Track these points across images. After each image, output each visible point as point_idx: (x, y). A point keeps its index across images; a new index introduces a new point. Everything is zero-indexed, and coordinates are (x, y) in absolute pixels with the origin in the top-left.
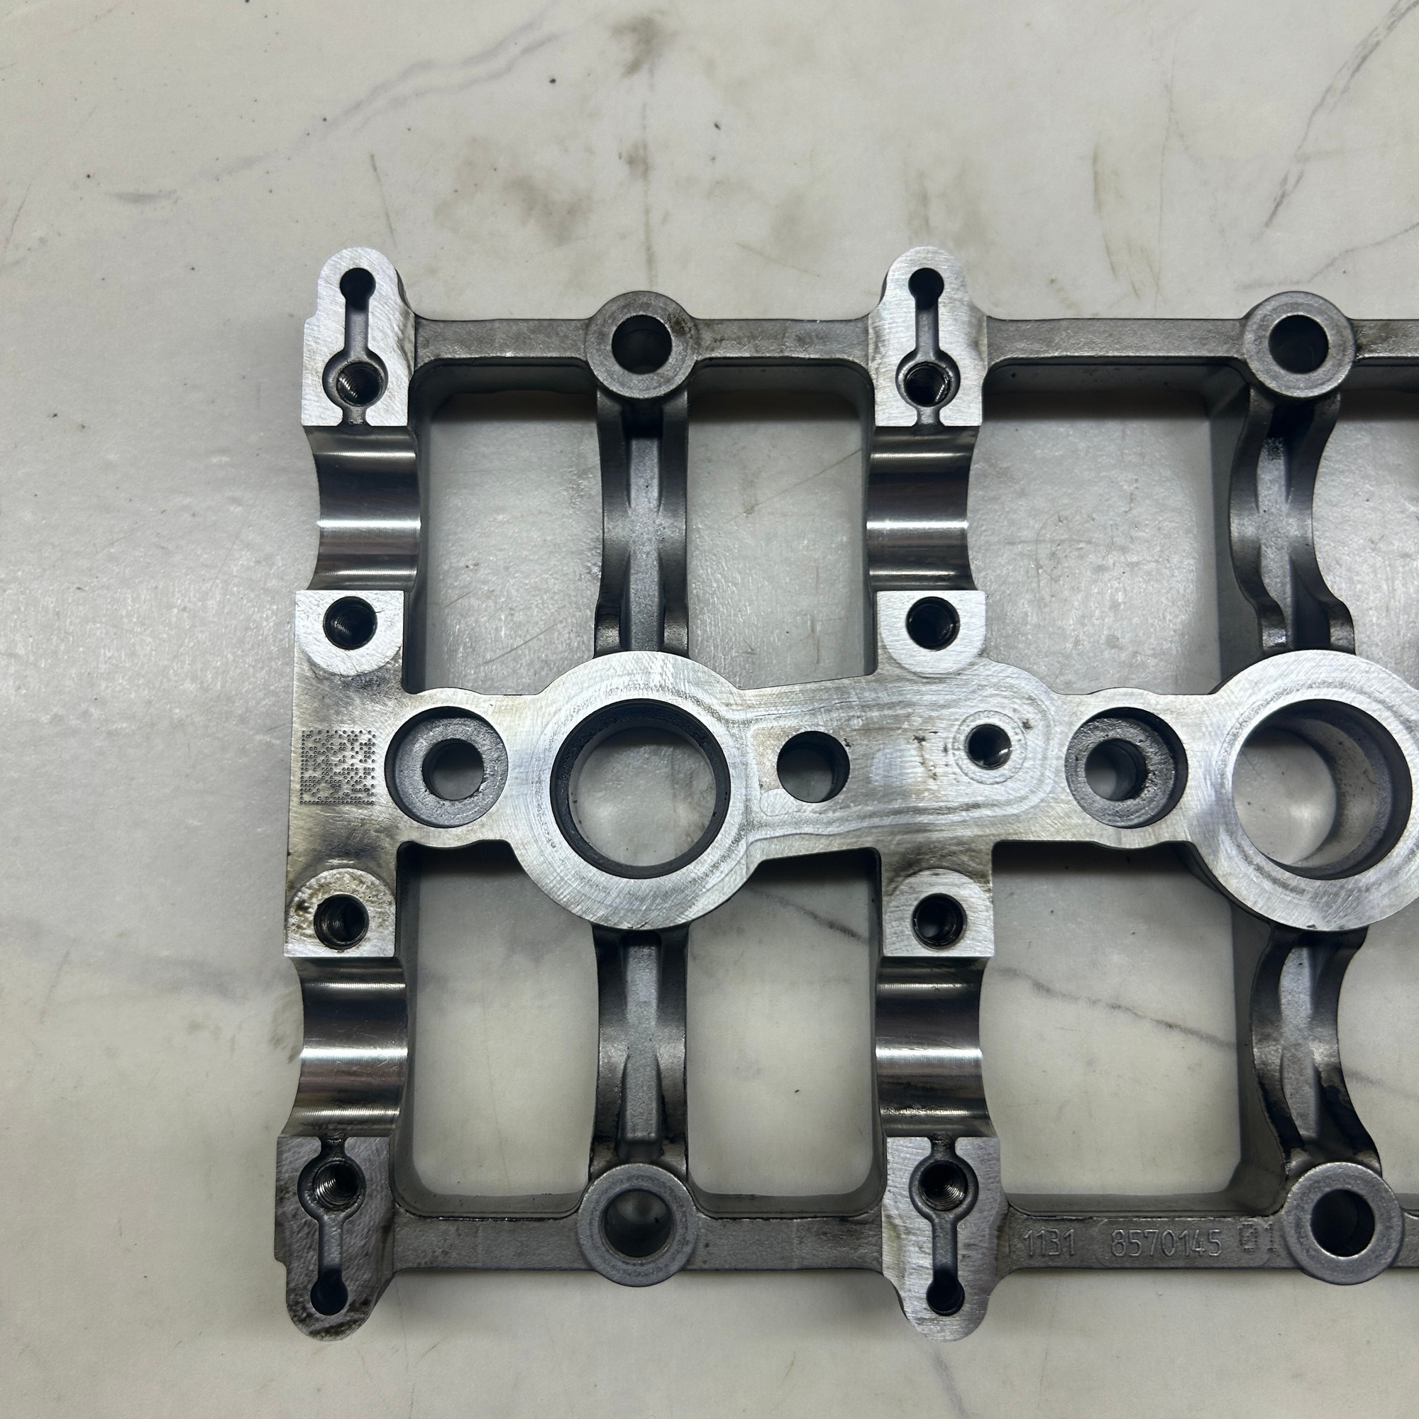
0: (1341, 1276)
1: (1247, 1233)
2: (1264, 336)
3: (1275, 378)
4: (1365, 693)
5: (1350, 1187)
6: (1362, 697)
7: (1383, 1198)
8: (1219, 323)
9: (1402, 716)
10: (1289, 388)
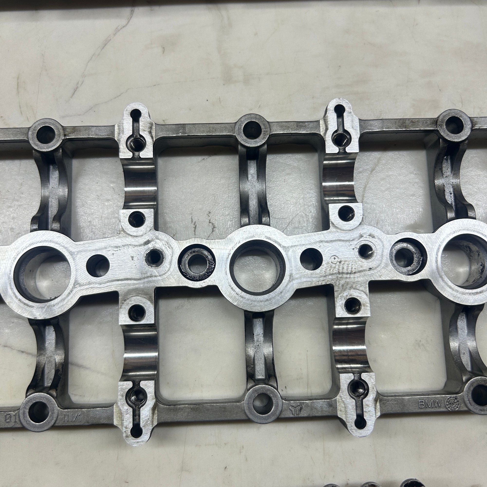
0: (37, 429)
1: (8, 416)
2: (35, 133)
3: (37, 145)
4: (58, 244)
5: (41, 400)
6: (57, 245)
7: (52, 404)
8: (21, 129)
9: (69, 250)
10: (41, 148)
